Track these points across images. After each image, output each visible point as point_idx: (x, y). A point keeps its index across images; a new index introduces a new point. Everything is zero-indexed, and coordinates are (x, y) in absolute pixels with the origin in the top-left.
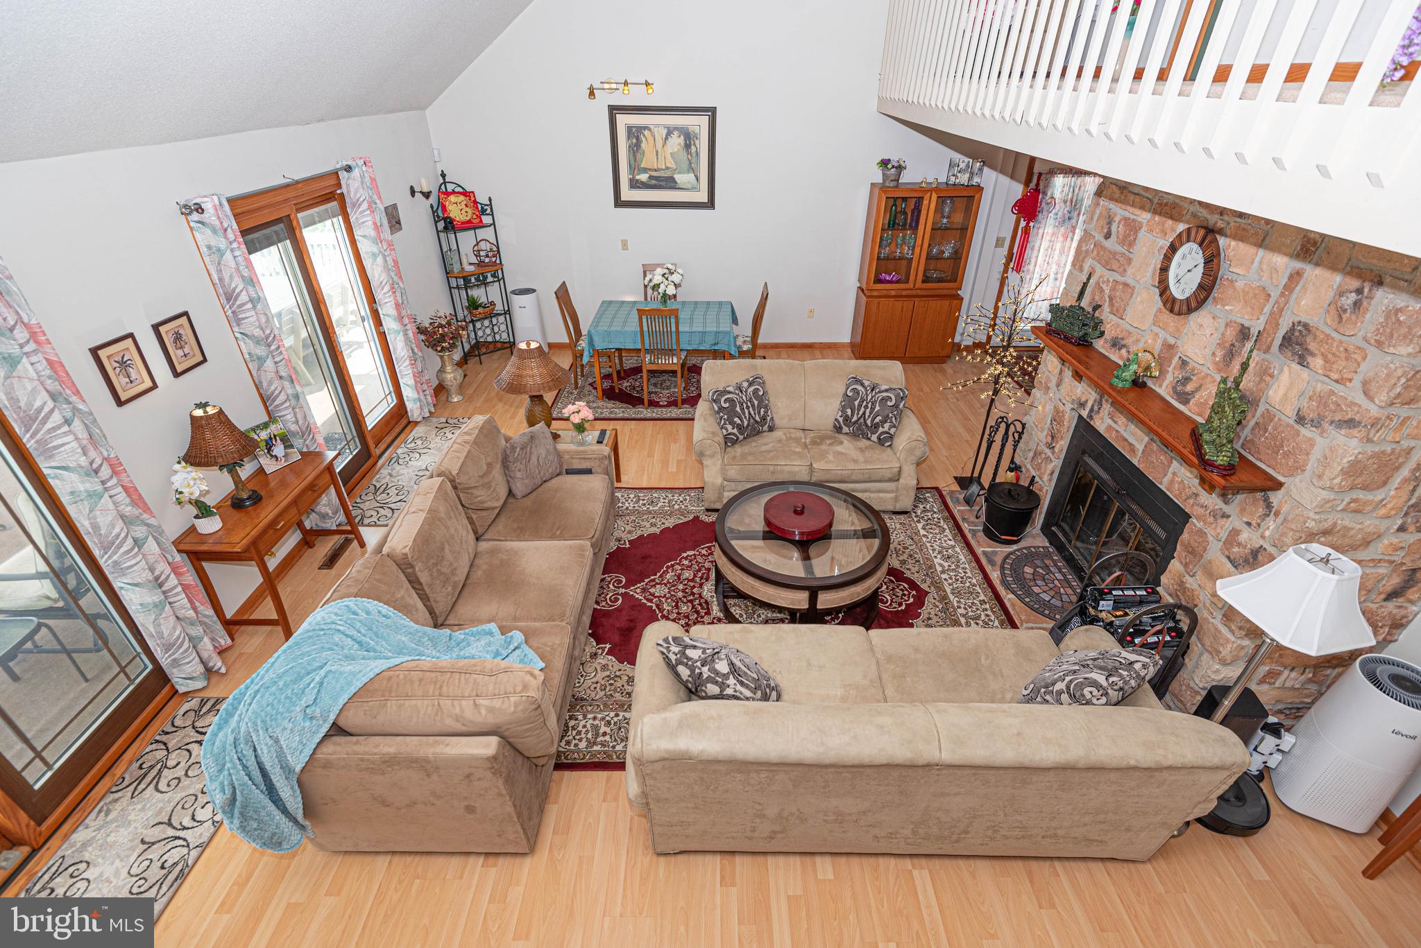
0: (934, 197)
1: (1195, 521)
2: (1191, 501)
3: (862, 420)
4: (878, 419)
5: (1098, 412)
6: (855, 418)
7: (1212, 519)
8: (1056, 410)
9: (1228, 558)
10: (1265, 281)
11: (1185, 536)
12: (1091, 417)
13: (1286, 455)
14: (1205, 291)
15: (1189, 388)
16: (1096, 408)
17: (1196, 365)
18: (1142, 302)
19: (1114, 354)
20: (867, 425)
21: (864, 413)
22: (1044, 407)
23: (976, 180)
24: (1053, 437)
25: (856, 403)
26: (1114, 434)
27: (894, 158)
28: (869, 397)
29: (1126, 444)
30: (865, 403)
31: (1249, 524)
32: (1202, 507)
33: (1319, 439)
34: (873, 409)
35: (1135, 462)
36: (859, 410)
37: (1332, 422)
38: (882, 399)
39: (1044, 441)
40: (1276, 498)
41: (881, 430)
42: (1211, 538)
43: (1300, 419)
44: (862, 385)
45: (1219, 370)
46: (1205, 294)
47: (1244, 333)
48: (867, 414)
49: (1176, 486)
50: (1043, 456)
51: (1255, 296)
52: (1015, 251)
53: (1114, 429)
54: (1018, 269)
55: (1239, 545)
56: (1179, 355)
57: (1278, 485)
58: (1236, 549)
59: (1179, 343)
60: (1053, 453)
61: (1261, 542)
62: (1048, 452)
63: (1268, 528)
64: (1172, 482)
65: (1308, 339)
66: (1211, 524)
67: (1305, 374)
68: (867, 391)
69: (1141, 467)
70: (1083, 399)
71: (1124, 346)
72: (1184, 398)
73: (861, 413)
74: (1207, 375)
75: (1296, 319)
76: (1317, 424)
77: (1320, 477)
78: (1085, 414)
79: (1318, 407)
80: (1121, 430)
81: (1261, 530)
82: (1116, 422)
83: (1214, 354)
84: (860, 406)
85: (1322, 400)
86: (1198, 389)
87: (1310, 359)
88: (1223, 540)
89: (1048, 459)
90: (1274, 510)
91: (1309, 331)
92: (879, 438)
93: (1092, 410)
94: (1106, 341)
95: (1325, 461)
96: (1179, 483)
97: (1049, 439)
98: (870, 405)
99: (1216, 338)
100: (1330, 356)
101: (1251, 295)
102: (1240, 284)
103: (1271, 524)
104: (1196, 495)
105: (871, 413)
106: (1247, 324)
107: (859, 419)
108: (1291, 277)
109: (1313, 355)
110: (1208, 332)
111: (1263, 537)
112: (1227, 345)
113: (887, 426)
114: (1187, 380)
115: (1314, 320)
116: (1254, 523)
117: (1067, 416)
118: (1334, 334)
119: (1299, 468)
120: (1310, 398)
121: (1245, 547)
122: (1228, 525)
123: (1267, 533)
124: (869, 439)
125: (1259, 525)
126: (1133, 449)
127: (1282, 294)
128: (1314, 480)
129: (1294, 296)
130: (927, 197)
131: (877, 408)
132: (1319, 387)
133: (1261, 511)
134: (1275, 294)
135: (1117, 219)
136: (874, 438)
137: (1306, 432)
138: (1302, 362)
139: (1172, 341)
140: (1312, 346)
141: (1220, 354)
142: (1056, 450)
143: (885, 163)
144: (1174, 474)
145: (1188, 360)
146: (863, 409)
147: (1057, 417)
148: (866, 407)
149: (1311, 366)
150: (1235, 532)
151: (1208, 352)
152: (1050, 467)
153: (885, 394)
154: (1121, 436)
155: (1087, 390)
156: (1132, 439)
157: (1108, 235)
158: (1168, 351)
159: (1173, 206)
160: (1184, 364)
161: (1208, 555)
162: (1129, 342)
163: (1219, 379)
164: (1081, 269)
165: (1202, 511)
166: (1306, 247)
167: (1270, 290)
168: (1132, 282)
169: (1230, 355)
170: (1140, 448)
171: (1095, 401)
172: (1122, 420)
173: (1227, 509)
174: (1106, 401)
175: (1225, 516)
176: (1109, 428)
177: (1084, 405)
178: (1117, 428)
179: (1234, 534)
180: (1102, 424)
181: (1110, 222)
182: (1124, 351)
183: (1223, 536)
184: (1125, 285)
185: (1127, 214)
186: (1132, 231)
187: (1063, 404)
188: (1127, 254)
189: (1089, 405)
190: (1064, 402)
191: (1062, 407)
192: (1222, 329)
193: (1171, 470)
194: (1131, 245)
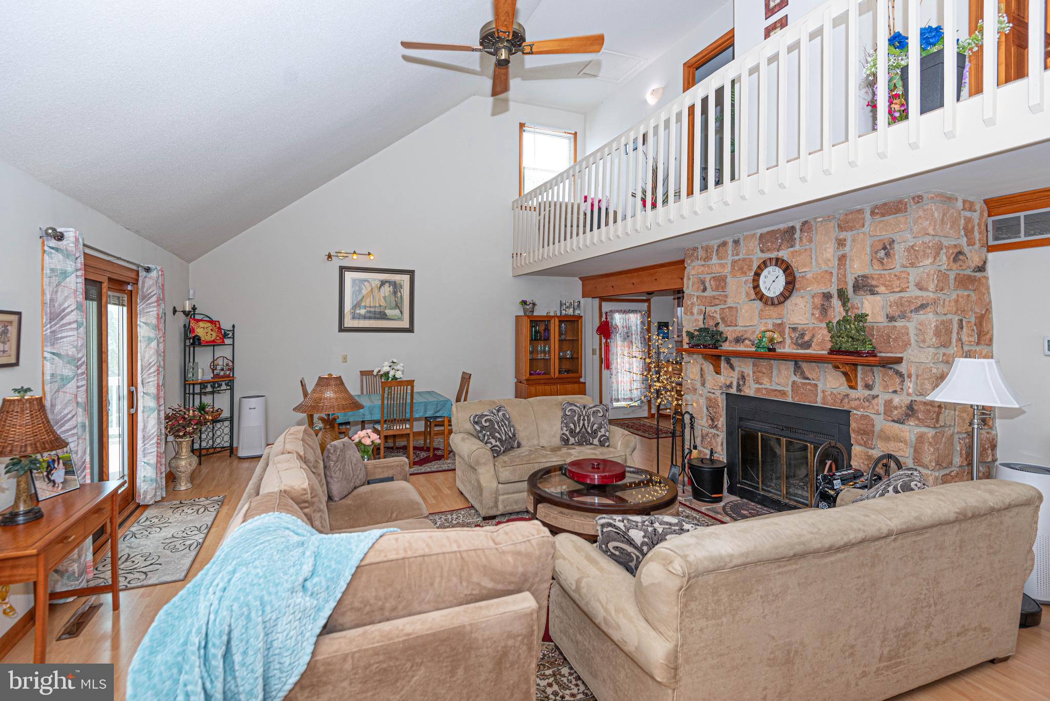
0: (557, 320)
1: (855, 412)
2: (846, 400)
3: (584, 430)
4: (595, 427)
5: (744, 384)
6: (578, 430)
7: (867, 403)
8: (709, 399)
9: (893, 421)
10: (824, 267)
11: (853, 425)
12: (739, 390)
13: (895, 340)
14: (791, 284)
15: (807, 338)
16: (741, 383)
17: (803, 326)
18: (747, 311)
19: (740, 346)
20: (588, 433)
21: (584, 425)
22: (697, 403)
23: (577, 312)
24: (712, 420)
25: (576, 418)
26: (764, 391)
27: (529, 300)
28: (584, 413)
29: (776, 393)
30: (582, 418)
31: (895, 392)
32: (856, 400)
33: (908, 324)
34: (589, 420)
35: (790, 400)
36: (579, 423)
37: (911, 312)
38: (594, 412)
39: (706, 425)
40: (902, 368)
41: (599, 434)
42: (873, 416)
43: (891, 319)
44: (576, 406)
45: (821, 321)
46: (792, 286)
47: (827, 296)
48: (586, 425)
49: (829, 397)
50: (710, 435)
51: (822, 277)
52: (603, 357)
53: (762, 388)
54: (608, 367)
55: (896, 408)
56: (788, 326)
57: (899, 361)
58: (895, 412)
59: (785, 320)
60: (717, 430)
61: (910, 398)
62: (713, 431)
63: (909, 387)
64: (824, 398)
65: (869, 281)
66: (868, 406)
67: (878, 298)
68: (581, 409)
69: (796, 400)
70: (728, 383)
71: (745, 339)
72: (806, 345)
73: (581, 425)
74: (814, 328)
75: (856, 276)
76: (903, 316)
77: (924, 341)
78: (733, 391)
79: (898, 308)
80: (768, 386)
81: (905, 392)
82: (761, 384)
83: (813, 314)
84: (579, 420)
85: (899, 304)
86: (813, 336)
87: (877, 289)
88: (882, 412)
89: (715, 436)
90: (906, 376)
91: (867, 277)
92: (600, 441)
93: (738, 385)
94: (730, 342)
95: (921, 331)
96: (830, 395)
97: (710, 422)
98: (586, 418)
99: (809, 306)
100: (887, 283)
101: (819, 277)
102: (809, 276)
103: (910, 386)
104: (847, 395)
105: (588, 423)
106: (826, 291)
107: (581, 430)
108: (840, 259)
109: (877, 286)
110: (802, 306)
111: (908, 394)
112: (819, 306)
113: (603, 430)
114: (802, 335)
115: (867, 271)
116: (898, 389)
117: (719, 399)
118: (883, 272)
119: (907, 344)
120: (890, 306)
121: (901, 407)
122: (880, 402)
123: (911, 391)
124: (592, 444)
125: (902, 389)
126: (784, 393)
127: (839, 269)
128: (922, 345)
129: (848, 266)
130: (552, 321)
131: (592, 419)
132: (892, 299)
133: (898, 380)
134: (835, 272)
135: (708, 280)
136: (596, 441)
137: (899, 324)
138: (873, 293)
139: (779, 321)
140: (874, 283)
141: (817, 313)
142: (720, 426)
143: (524, 303)
144: (823, 392)
145: (796, 326)
146: (582, 422)
147: (711, 404)
148: (584, 420)
149: (880, 292)
150: (888, 403)
151: (808, 315)
152: (719, 440)
153: (594, 409)
154: (770, 390)
155: (728, 376)
156: (779, 388)
157: (705, 290)
158: (780, 327)
159: (744, 260)
160: (794, 329)
161: (877, 428)
162: (748, 335)
163: (824, 325)
164: (692, 314)
165: (857, 403)
166: (841, 243)
167: (831, 270)
168: (734, 305)
169: (824, 310)
170: (789, 389)
171: (738, 379)
172: (765, 380)
173: (874, 392)
174: (748, 375)
175: (875, 397)
176: (758, 390)
177: (730, 386)
178: (764, 386)
179: (888, 404)
180: (750, 390)
181: (703, 283)
182: (747, 342)
183: (882, 409)
184: (730, 308)
185: (714, 275)
186: (721, 282)
187: (713, 393)
188: (722, 293)
189: (735, 384)
190: (713, 391)
191: (713, 396)
192: (811, 300)
193: (819, 391)
194: (724, 288)
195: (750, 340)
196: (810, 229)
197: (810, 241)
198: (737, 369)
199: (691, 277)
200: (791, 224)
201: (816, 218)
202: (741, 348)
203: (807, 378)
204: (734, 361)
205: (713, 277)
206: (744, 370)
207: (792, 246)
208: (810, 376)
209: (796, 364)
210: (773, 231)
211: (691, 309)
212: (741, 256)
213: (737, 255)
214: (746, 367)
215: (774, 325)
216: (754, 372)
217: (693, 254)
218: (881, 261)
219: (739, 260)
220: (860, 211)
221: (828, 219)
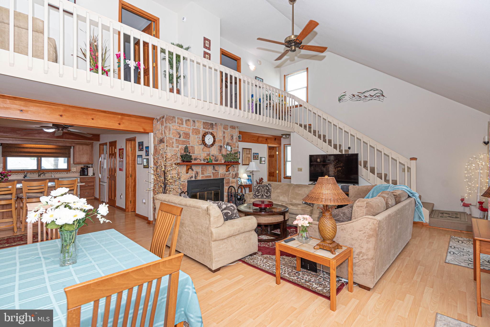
5: (198, 176)
7: (229, 175)
12: (195, 178)
14: (214, 141)
15: (217, 159)
16: (197, 175)
17: (215, 155)
26: (205, 177)
35: (212, 178)
42: (230, 178)
45: (220, 154)
47: (221, 147)
49: (222, 175)
51: (219, 141)
56: (211, 155)
58: (234, 176)
64: (220, 176)
65: (229, 144)
69: (214, 178)
70: (191, 177)
71: (198, 159)
72: (217, 161)
74: (218, 156)
75: (227, 142)
78: (193, 179)
79: (234, 151)
80: (206, 175)
82: (203, 174)
83: (218, 152)
90: (235, 167)
99: (217, 149)
100: (232, 145)
102: (217, 140)
103: (236, 169)
104: (225, 174)
106: (221, 145)
108: (223, 137)
110: (215, 149)
112: (219, 149)
114: (216, 157)
115: (229, 141)
116: (234, 171)
118: (232, 142)
122: (231, 174)
126: (210, 176)
129: (225, 139)
139: (209, 153)
141: (219, 151)
154: (206, 176)
155: (192, 173)
156: (209, 175)
157: (180, 137)
158: (209, 155)
159: (197, 129)
160: (213, 156)
161: (230, 181)
162: (199, 157)
163: (220, 155)
164: (173, 147)
165: (227, 175)
166: (224, 133)
167: (222, 139)
168: (193, 146)
169: (221, 150)
170: (212, 175)
171: (195, 174)
172: (205, 173)
173: (230, 172)
174: (199, 172)
175: (230, 173)
176: (202, 177)
177: (192, 177)
178: (204, 175)
179: (233, 174)
180: (200, 178)
181: (179, 134)
182: (198, 160)
183: (231, 176)
184: (192, 146)
185: (185, 132)
186: (187, 135)
187: (184, 182)
188: (187, 140)
189: (194, 176)
190: (184, 181)
191: (184, 183)
192: (217, 147)
193: (219, 174)
194: (189, 138)
195: (200, 159)
196: (217, 126)
197: (217, 129)
198: (194, 170)
199: (171, 130)
200: (212, 122)
201: (218, 123)
202: (196, 162)
203: (216, 171)
204: (194, 167)
205: (184, 133)
206: (197, 170)
207: (213, 129)
208: (217, 170)
209: (213, 166)
210: (207, 123)
211: (172, 144)
212: (196, 127)
213: (195, 126)
214: (199, 169)
215: (207, 154)
216: (201, 171)
217: (172, 120)
218: (232, 140)
219: (195, 129)
220: (228, 125)
221: (221, 124)
